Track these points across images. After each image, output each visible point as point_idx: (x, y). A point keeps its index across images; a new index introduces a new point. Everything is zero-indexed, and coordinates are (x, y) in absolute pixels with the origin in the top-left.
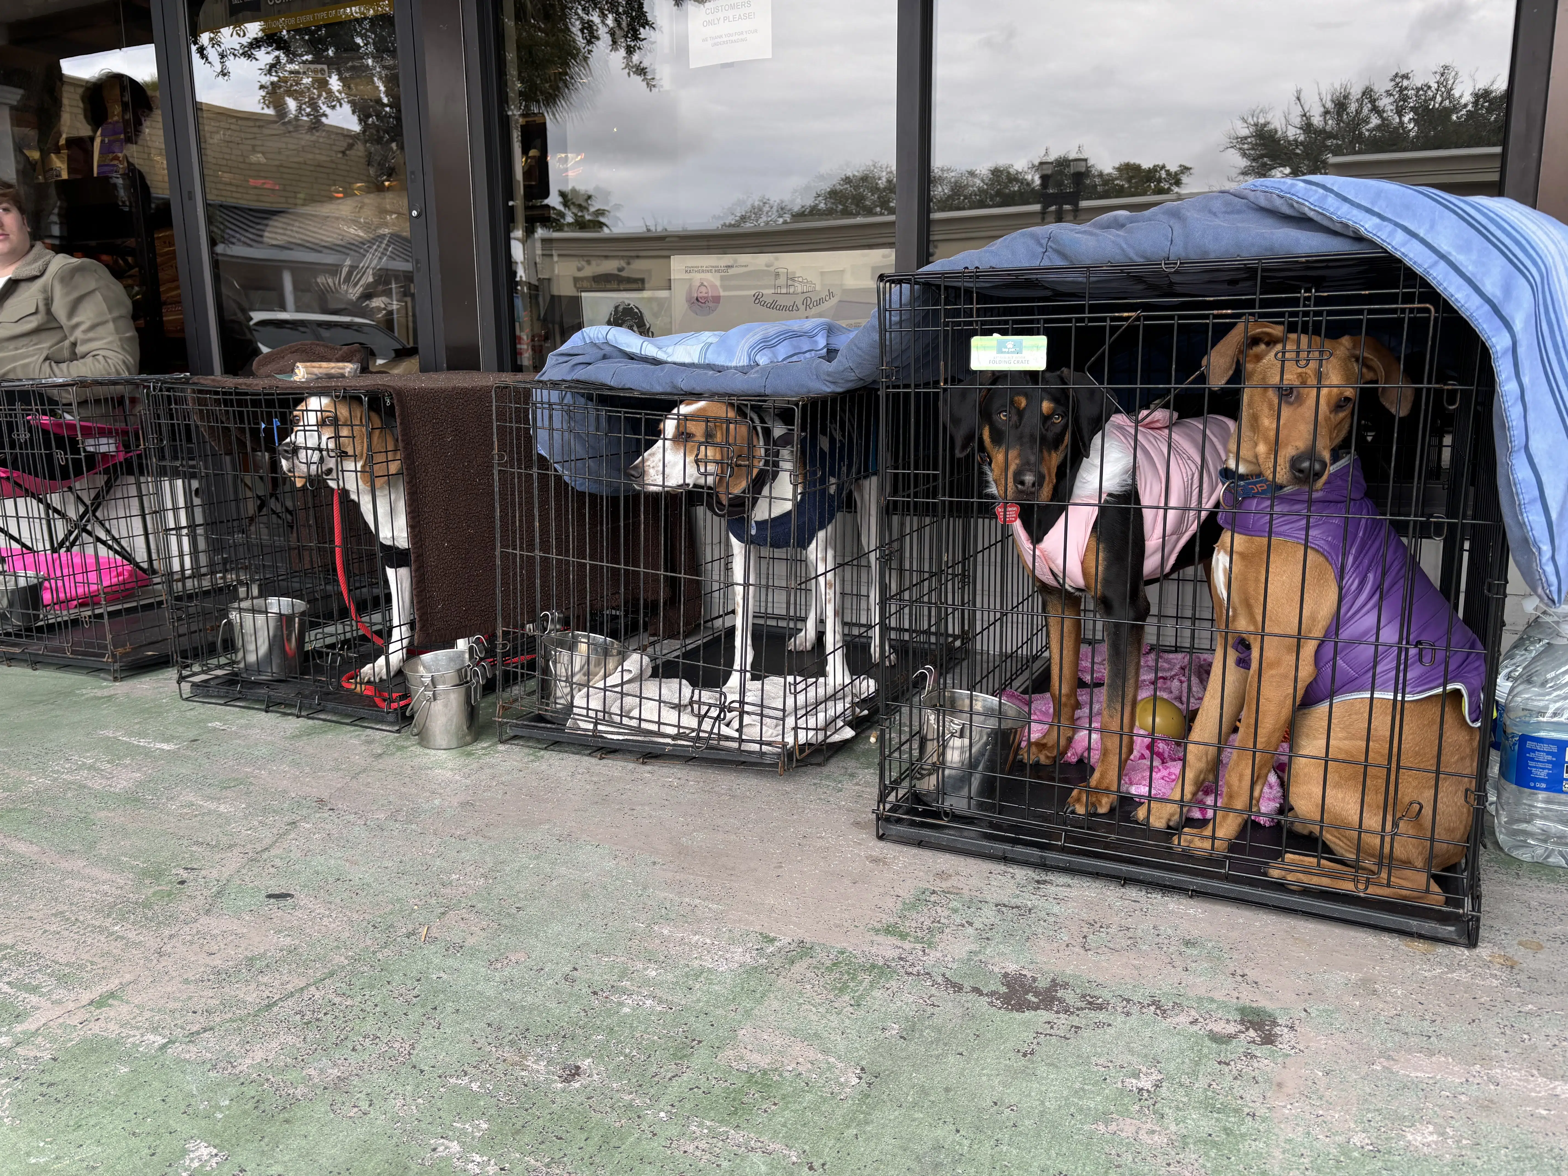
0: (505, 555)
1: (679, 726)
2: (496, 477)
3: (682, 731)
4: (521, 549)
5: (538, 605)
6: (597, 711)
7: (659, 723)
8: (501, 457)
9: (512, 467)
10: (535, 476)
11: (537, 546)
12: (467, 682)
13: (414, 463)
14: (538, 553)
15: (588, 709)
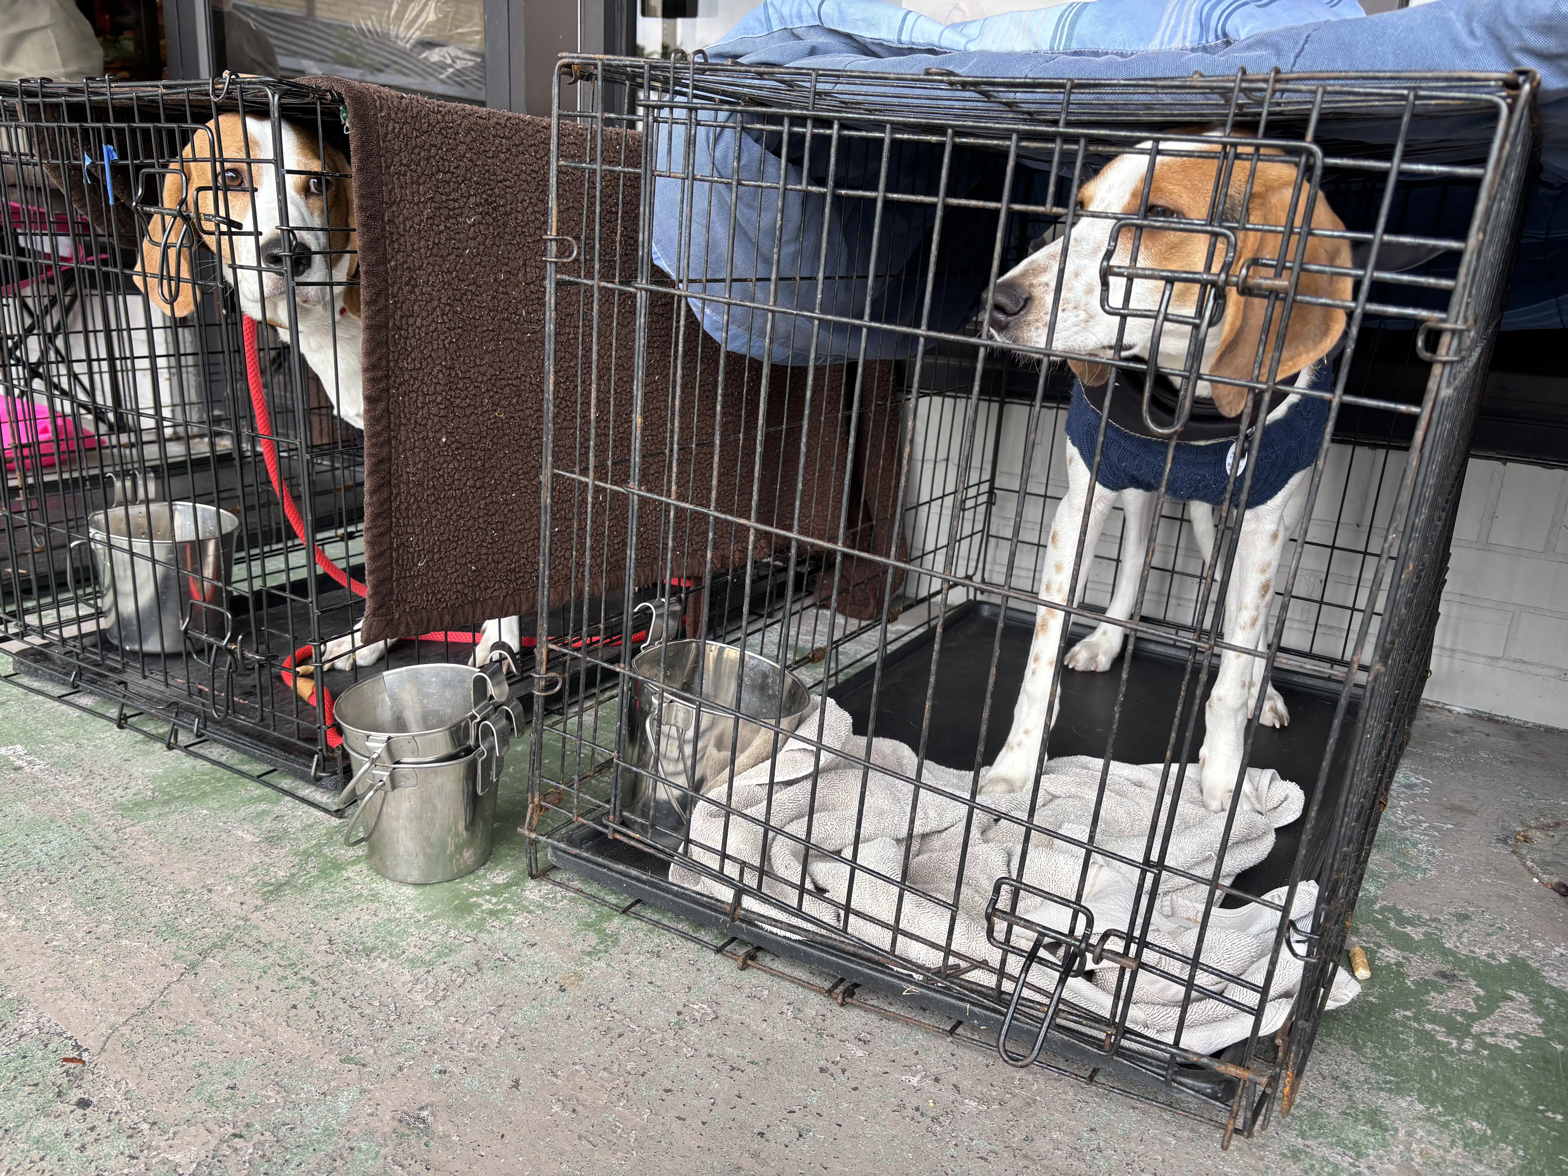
0: (561, 488)
1: (948, 951)
2: (550, 299)
3: (952, 960)
4: (601, 474)
5: (631, 588)
6: (743, 865)
7: (896, 930)
8: (563, 249)
9: (589, 275)
10: (642, 299)
11: (635, 471)
12: (469, 751)
13: (384, 261)
14: (635, 489)
15: (724, 856)
